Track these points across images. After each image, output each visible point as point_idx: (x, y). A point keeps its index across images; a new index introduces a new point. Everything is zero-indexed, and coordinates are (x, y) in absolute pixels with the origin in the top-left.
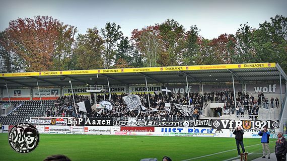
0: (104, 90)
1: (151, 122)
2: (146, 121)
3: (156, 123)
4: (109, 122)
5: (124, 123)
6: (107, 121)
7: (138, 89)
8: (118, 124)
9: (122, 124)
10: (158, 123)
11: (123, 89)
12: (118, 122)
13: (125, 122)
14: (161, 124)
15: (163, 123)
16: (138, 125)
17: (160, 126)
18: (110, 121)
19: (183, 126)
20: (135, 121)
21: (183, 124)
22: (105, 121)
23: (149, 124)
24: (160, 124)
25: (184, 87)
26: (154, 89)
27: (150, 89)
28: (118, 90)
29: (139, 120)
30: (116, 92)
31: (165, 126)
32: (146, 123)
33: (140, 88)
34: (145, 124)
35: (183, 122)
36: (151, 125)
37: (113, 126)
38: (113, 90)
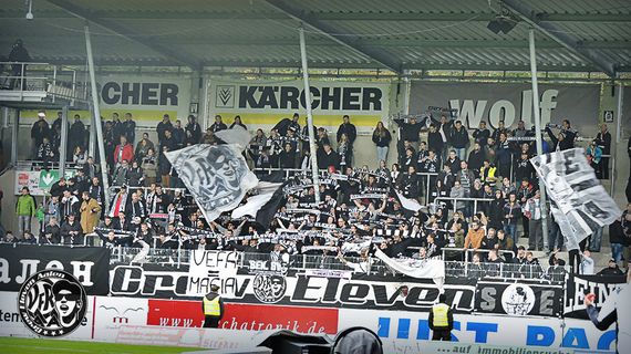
0: (63, 92)
1: (324, 283)
2: (291, 273)
3: (348, 288)
4: (87, 274)
5: (167, 281)
6: (76, 265)
7: (257, 96)
8: (133, 286)
9: (158, 286)
10: (363, 291)
11: (170, 95)
12: (136, 274)
13: (176, 276)
14: (380, 292)
15: (391, 288)
16: (250, 298)
17: (370, 305)
18: (89, 265)
19: (499, 310)
20: (231, 271)
21: (498, 297)
22: (60, 266)
23: (309, 294)
24: (371, 296)
25: (515, 93)
26: (348, 98)
27: (326, 99)
28: (144, 95)
29: (254, 265)
30: (130, 107)
31: (400, 306)
32: (292, 283)
33: (269, 92)
34: (290, 292)
35: (501, 289)
36: (319, 295)
37: (105, 294)
38: (112, 93)
